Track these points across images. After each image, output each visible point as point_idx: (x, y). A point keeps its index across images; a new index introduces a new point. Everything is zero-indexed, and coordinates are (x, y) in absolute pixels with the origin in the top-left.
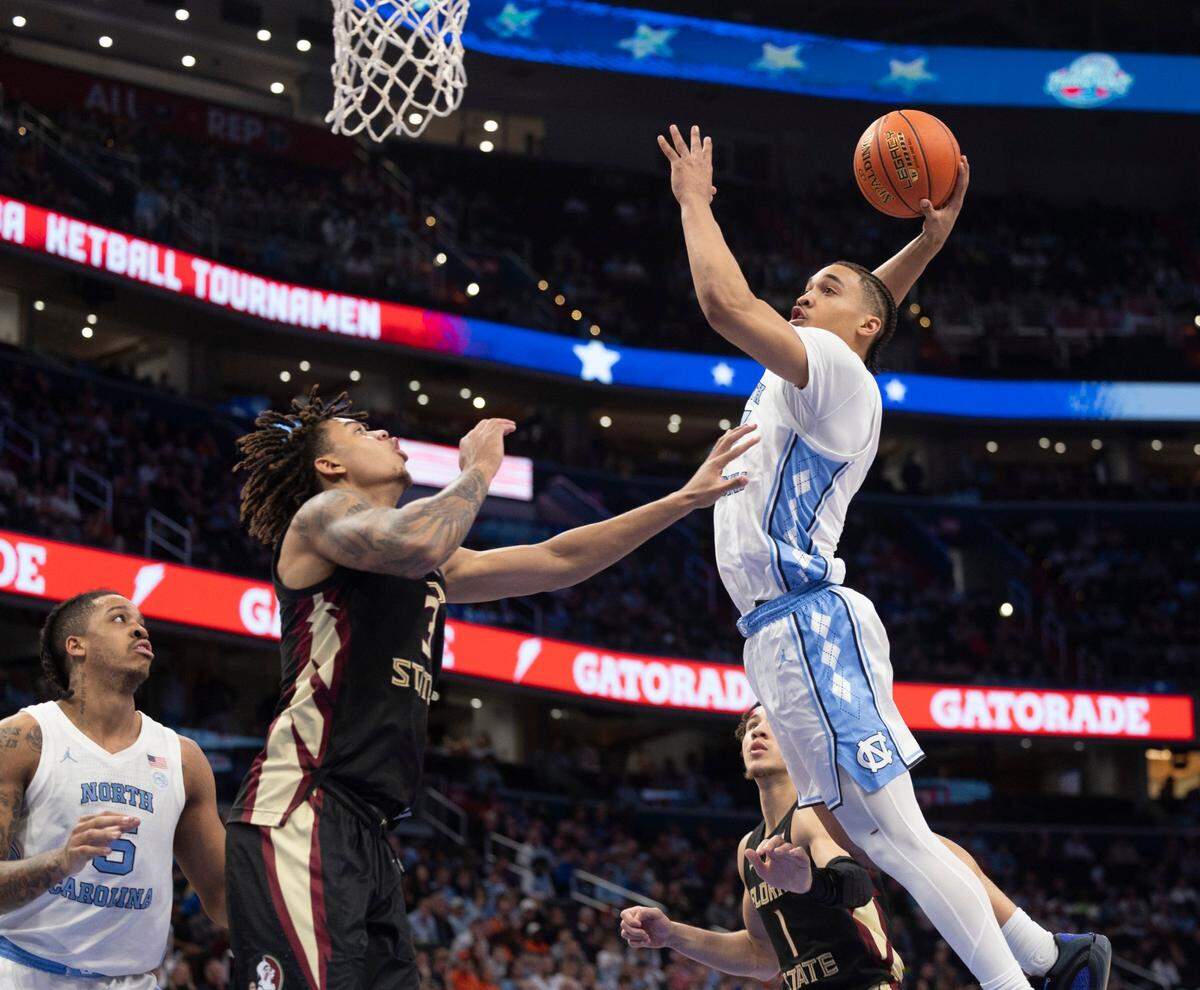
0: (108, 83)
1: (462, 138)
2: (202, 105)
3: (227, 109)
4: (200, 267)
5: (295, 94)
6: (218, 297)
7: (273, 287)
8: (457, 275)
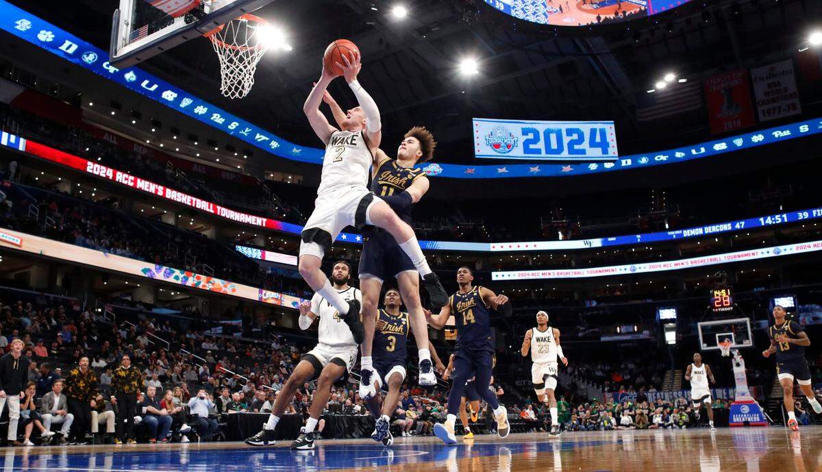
0: (198, 164)
1: (283, 180)
2: (221, 170)
3: (226, 171)
4: (219, 208)
5: (243, 169)
6: (223, 215)
7: (236, 213)
8: (280, 212)
